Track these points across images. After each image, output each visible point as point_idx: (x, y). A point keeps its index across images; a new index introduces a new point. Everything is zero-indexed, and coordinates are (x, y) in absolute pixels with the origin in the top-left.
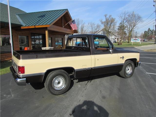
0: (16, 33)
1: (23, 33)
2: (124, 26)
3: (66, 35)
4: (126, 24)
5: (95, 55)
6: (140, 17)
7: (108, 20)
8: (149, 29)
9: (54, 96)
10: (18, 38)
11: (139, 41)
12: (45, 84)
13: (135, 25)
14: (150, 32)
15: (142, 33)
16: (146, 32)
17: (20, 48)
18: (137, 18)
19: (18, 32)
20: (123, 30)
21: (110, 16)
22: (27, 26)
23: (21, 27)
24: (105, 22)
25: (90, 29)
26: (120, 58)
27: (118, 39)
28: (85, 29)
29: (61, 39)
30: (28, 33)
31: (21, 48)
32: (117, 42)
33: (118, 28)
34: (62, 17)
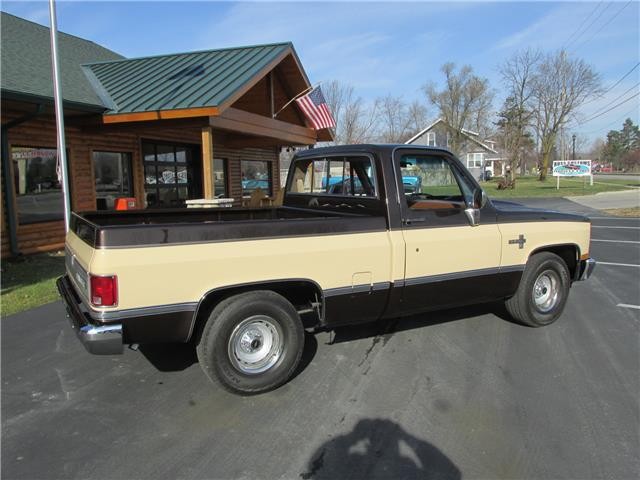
0: (83, 140)
1: (109, 142)
2: (522, 111)
3: (284, 150)
4: (531, 103)
5: (405, 231)
6: (590, 73)
7: (458, 85)
8: (629, 122)
9: (238, 397)
10: (89, 163)
11: (586, 171)
12: (199, 349)
13: (570, 108)
14: (632, 135)
15: (598, 140)
16: (614, 135)
17: (98, 200)
18: (576, 79)
19: (89, 137)
20: (520, 127)
21: (467, 70)
22: (129, 110)
23: (102, 116)
24: (444, 95)
25: (382, 124)
26: (511, 242)
27: (497, 166)
28: (362, 122)
29: (264, 165)
30: (130, 141)
31: (101, 203)
32: (493, 175)
33: (498, 119)
34: (268, 76)
